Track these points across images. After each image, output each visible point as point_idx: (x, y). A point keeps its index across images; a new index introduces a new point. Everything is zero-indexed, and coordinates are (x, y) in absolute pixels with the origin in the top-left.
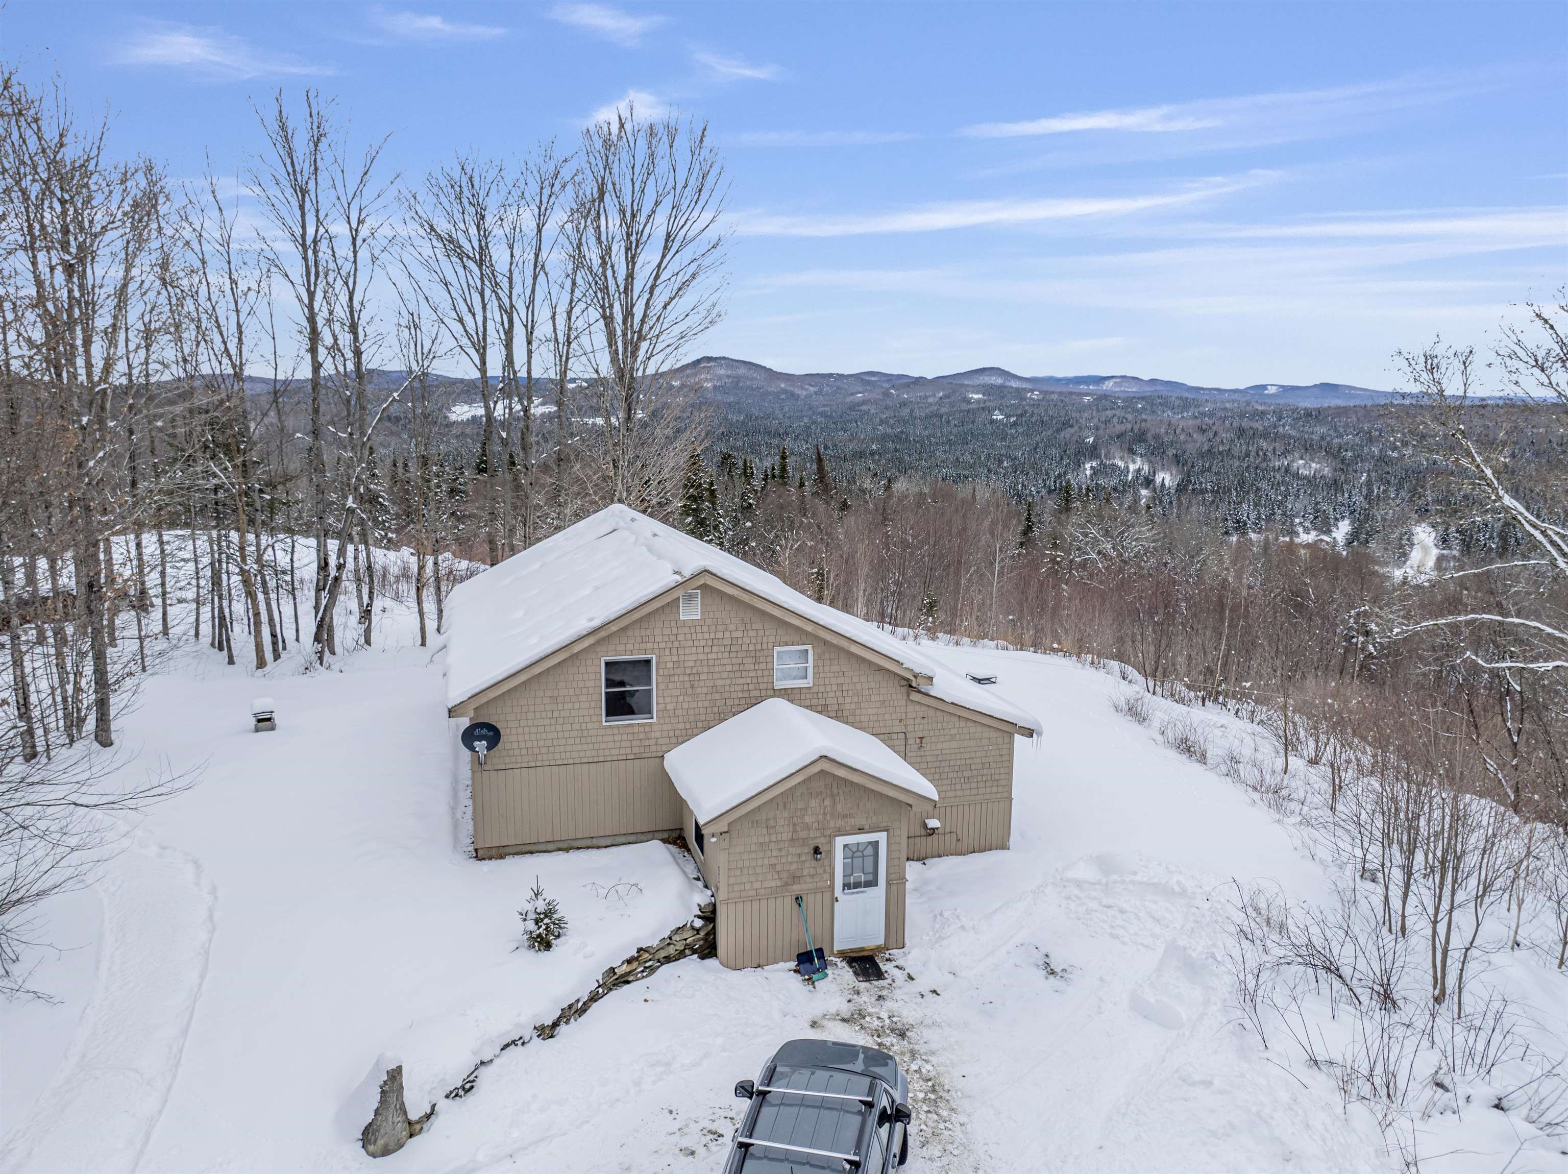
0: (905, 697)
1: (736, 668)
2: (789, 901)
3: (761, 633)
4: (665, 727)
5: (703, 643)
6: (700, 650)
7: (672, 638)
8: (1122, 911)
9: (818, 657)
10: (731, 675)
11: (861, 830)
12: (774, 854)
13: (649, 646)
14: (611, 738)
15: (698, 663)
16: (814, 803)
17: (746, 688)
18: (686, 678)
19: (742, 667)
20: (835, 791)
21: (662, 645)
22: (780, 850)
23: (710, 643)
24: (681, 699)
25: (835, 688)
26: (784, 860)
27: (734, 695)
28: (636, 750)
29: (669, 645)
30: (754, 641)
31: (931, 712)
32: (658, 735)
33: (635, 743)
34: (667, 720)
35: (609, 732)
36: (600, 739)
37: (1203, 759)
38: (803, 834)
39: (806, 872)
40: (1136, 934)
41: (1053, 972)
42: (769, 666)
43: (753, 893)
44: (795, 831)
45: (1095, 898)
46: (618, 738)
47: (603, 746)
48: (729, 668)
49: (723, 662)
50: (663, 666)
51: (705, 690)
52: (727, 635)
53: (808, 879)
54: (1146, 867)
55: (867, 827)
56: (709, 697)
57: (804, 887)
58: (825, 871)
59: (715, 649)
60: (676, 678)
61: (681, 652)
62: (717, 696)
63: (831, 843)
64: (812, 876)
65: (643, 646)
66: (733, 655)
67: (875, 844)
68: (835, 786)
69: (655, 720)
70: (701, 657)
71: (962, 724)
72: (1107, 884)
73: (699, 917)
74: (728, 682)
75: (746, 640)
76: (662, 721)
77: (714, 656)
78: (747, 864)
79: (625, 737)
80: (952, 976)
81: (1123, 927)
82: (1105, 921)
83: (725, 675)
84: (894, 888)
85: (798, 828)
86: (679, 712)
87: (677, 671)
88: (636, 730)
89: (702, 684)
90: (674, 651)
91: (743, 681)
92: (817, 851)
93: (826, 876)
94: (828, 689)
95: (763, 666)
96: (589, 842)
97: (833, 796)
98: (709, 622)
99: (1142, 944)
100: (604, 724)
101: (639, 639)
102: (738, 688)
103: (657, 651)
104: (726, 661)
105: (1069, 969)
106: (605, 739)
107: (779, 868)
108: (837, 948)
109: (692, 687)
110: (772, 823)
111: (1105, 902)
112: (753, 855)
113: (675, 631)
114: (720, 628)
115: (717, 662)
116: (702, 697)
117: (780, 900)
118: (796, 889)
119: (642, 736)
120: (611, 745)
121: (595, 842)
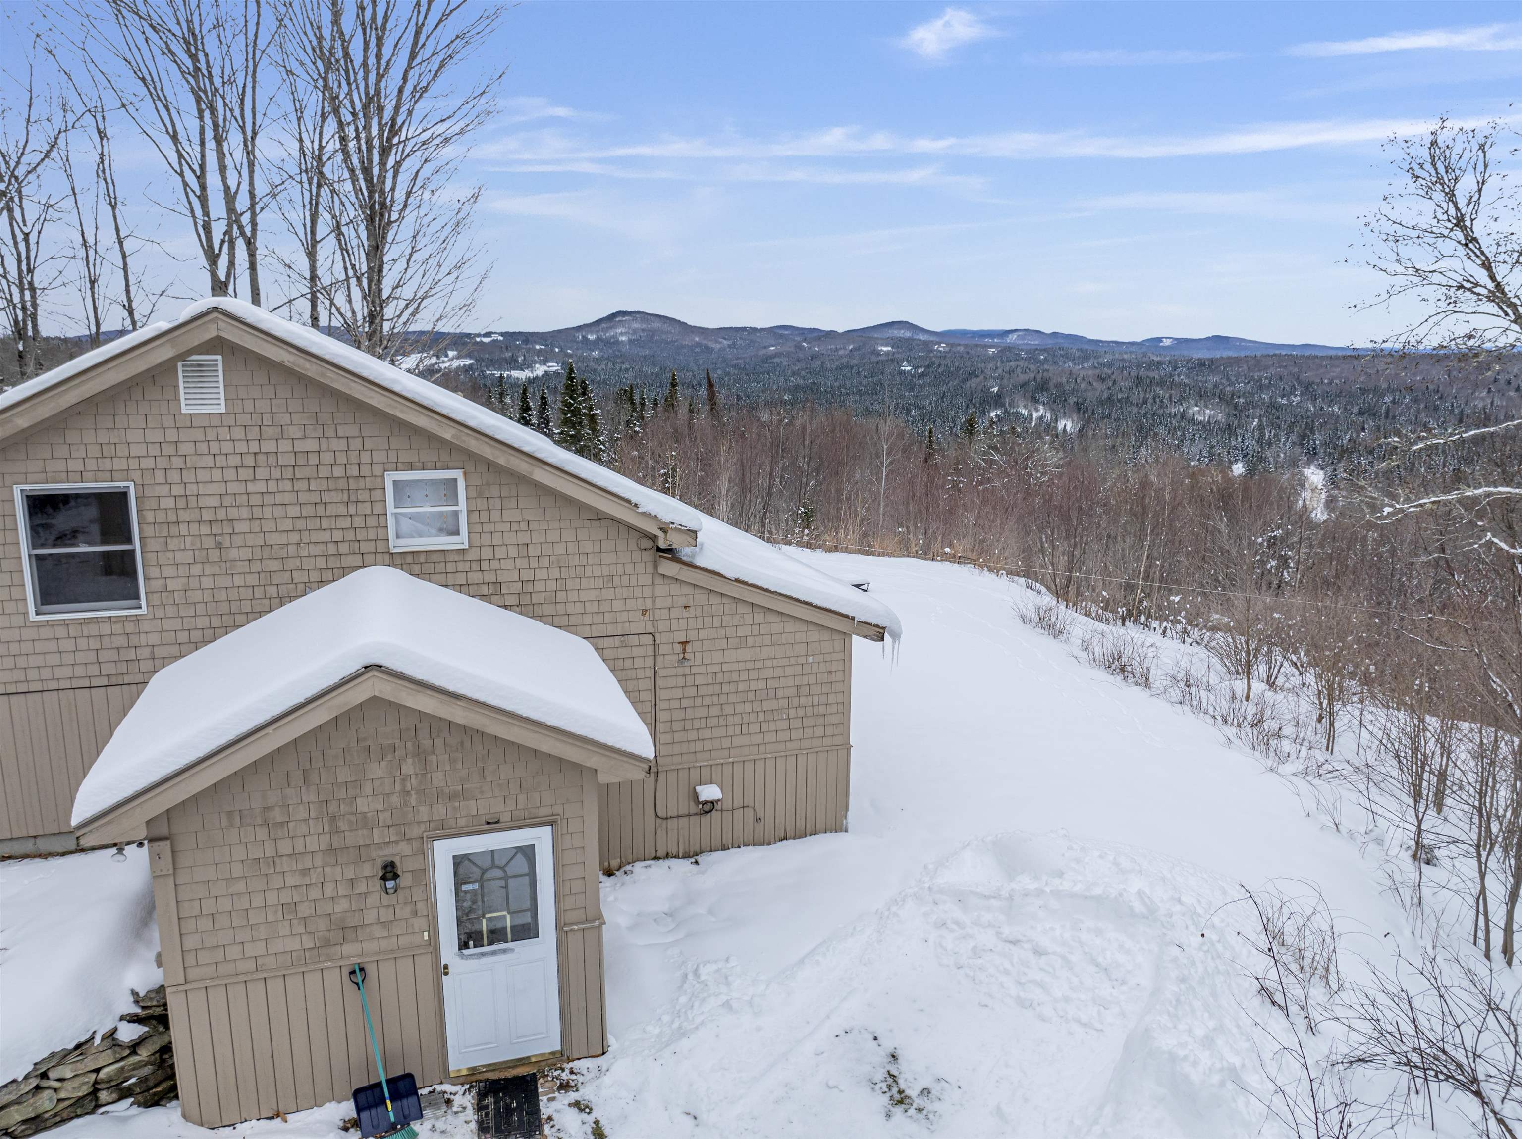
0: (650, 568)
1: (308, 511)
2: (335, 979)
3: (356, 444)
4: (168, 625)
5: (234, 461)
6: (230, 474)
7: (168, 450)
8: (1038, 952)
9: (477, 494)
10: (300, 524)
11: (493, 825)
12: (291, 881)
13: (120, 464)
14: (52, 646)
15: (228, 501)
16: (375, 770)
17: (332, 549)
18: (205, 530)
19: (320, 510)
20: (426, 743)
21: (148, 463)
22: (305, 872)
23: (249, 461)
24: (196, 570)
25: (513, 552)
26: (315, 893)
27: (308, 563)
28: (108, 669)
29: (162, 463)
30: (341, 458)
31: (701, 598)
32: (154, 639)
33: (104, 656)
34: (171, 611)
35: (46, 633)
36: (27, 647)
37: (1145, 681)
38: (351, 839)
39: (370, 917)
40: (1067, 999)
41: (902, 1100)
42: (378, 509)
43: (250, 965)
44: (335, 831)
45: (990, 925)
46: (68, 645)
47: (34, 661)
48: (294, 511)
49: (279, 499)
50: (151, 504)
51: (246, 553)
52: (285, 445)
53: (378, 932)
54: (1078, 861)
55: (506, 817)
56: (256, 567)
57: (370, 946)
58: (415, 913)
59: (261, 473)
60: (184, 529)
61: (189, 476)
62: (275, 565)
63: (423, 852)
64: (387, 924)
65: (107, 464)
66: (302, 485)
67: (528, 852)
68: (424, 734)
69: (144, 610)
70: (233, 488)
71: (759, 617)
72: (1011, 898)
73: (134, 1019)
74: (294, 538)
75: (327, 458)
76: (160, 613)
77: (261, 487)
78: (225, 905)
79: (83, 643)
80: (689, 1121)
81: (1040, 985)
82: (1006, 972)
83: (287, 524)
84: (575, 941)
85: (343, 825)
86: (196, 596)
87: (184, 515)
88: (106, 629)
89: (238, 540)
90: (174, 476)
91: (326, 536)
92: (390, 872)
93: (420, 923)
94: (500, 552)
95: (366, 508)
96: (29, 846)
97: (420, 755)
98: (244, 419)
99: (1078, 1021)
100: (33, 617)
101: (94, 451)
102: (315, 550)
103: (136, 475)
104: (288, 498)
105: (936, 1090)
106: (40, 647)
107: (305, 910)
108: (458, 1063)
109: (219, 546)
110: (277, 815)
111: (1006, 931)
112: (240, 887)
113: (172, 435)
114: (269, 432)
115: (269, 499)
116: (243, 567)
117: (313, 979)
118: (351, 953)
119: (121, 641)
120: (54, 659)
121: (44, 845)
